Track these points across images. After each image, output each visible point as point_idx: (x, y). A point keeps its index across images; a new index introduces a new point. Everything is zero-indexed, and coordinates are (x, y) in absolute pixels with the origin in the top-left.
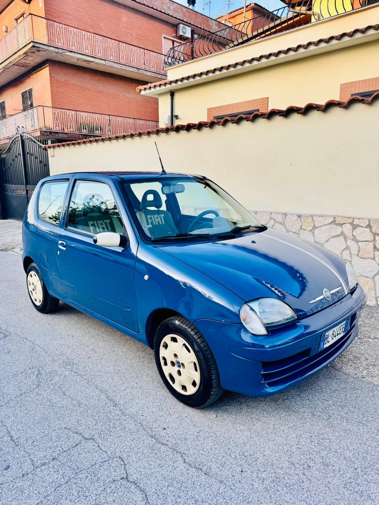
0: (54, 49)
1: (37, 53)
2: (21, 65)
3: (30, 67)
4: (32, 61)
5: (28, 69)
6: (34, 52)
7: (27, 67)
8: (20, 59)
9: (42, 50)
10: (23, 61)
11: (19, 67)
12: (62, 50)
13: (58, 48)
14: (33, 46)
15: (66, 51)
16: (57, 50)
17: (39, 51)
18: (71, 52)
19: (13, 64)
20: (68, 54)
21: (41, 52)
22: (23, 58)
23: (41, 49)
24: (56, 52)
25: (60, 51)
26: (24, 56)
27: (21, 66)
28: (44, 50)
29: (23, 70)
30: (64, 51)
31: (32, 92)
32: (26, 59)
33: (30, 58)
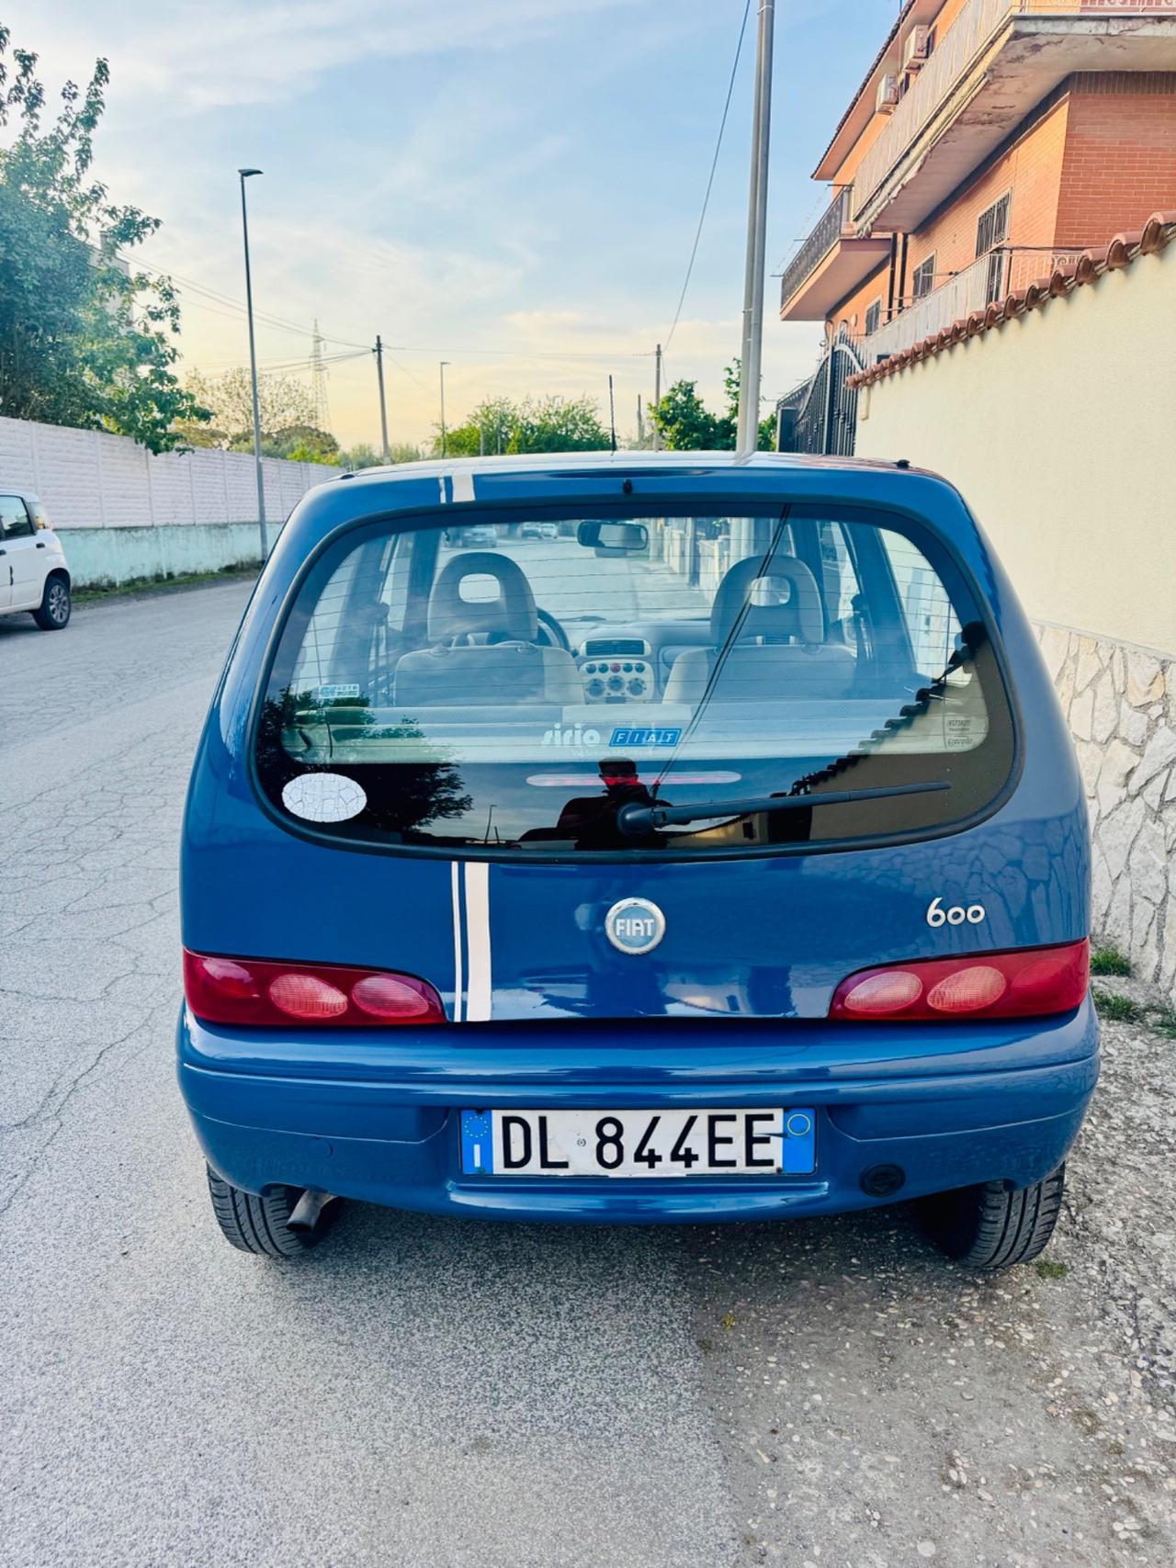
0: (1093, 24)
1: (1032, 59)
2: (985, 118)
3: (1016, 120)
4: (1017, 95)
5: (1009, 126)
6: (1019, 59)
7: (1004, 124)
8: (973, 95)
9: (1048, 43)
10: (987, 102)
11: (980, 127)
12: (1121, 22)
13: (1107, 19)
14: (1017, 36)
15: (1140, 22)
16: (1102, 29)
17: (1037, 48)
18: (1161, 19)
19: (958, 121)
20: (1149, 30)
21: (1043, 50)
22: (984, 88)
23: (1041, 40)
24: (1099, 38)
25: (1114, 28)
26: (986, 80)
27: (983, 124)
28: (1056, 39)
29: (995, 133)
30: (1130, 24)
31: (1008, 207)
32: (996, 93)
33: (1011, 86)
